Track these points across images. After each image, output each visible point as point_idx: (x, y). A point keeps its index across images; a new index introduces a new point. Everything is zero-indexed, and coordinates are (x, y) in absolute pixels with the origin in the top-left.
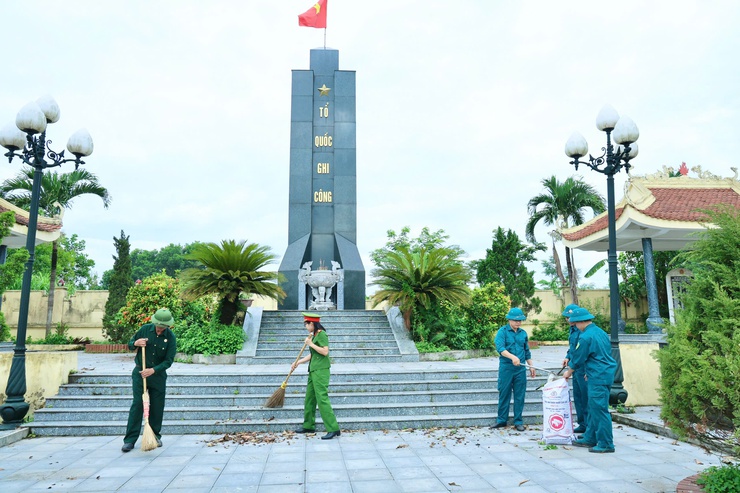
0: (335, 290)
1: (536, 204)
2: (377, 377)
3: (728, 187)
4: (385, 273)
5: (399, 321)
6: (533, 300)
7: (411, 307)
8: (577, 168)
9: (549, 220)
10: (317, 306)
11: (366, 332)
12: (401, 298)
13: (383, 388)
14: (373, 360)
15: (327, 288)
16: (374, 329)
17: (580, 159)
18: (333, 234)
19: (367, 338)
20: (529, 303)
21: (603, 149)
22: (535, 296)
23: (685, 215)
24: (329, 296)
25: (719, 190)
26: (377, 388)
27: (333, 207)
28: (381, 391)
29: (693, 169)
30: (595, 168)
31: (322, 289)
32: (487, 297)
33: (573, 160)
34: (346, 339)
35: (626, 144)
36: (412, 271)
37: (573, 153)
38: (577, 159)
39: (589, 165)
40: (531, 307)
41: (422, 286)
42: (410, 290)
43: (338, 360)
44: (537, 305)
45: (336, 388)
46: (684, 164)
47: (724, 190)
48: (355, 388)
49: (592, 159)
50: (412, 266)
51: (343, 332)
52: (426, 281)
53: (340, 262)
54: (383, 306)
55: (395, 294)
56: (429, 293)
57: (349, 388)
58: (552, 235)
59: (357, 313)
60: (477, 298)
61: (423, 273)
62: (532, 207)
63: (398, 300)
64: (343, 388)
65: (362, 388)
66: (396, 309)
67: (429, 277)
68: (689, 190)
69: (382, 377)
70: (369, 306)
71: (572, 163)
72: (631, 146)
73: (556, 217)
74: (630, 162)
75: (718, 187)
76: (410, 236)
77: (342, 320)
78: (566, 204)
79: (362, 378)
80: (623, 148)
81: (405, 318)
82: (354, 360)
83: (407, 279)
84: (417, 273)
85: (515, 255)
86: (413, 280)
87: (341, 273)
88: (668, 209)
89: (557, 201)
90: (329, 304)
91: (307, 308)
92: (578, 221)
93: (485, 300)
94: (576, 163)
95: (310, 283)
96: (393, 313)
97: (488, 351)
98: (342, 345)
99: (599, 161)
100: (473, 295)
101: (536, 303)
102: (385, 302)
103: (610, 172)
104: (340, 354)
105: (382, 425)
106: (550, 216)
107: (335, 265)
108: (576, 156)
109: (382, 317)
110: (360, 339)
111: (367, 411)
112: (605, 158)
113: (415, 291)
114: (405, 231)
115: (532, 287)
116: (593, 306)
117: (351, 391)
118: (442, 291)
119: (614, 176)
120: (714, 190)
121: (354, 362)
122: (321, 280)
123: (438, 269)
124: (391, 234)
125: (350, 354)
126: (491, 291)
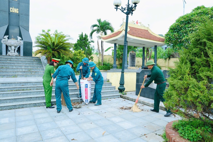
0: (19, 48)
1: (94, 27)
2: (36, 84)
3: (147, 30)
4: (40, 43)
5: (46, 61)
6: (91, 57)
7: (51, 56)
8: (117, 10)
9: (98, 32)
10: (11, 54)
11: (32, 65)
12: (47, 52)
13: (38, 88)
14: (35, 76)
15: (15, 47)
16: (35, 64)
17: (118, 7)
18: (19, 27)
19: (32, 67)
20: (90, 58)
21: (126, 5)
22: (92, 56)
23: (137, 35)
24: (16, 50)
25: (145, 30)
26: (36, 88)
27: (19, 15)
28: (37, 89)
29: (139, 23)
30: (123, 11)
31: (13, 48)
32: (78, 55)
33: (116, 7)
34: (23, 67)
35: (135, 4)
36: (51, 42)
37: (116, 4)
38: (117, 7)
39: (121, 10)
40: (90, 59)
41: (56, 48)
42: (50, 50)
43: (19, 76)
44: (92, 59)
45: (16, 89)
46: (137, 21)
47: (146, 30)
48: (25, 89)
49: (122, 8)
50: (51, 41)
51: (22, 65)
52: (57, 47)
53: (21, 37)
54: (39, 55)
55: (44, 51)
56: (58, 51)
57: (22, 89)
58: (98, 37)
59: (28, 58)
60: (75, 55)
61: (56, 44)
62: (92, 28)
63: (45, 53)
64: (20, 89)
65: (29, 89)
66: (44, 57)
67: (58, 45)
68: (138, 29)
69: (38, 83)
70: (33, 55)
71: (115, 8)
72: (137, 5)
73: (100, 32)
74: (133, 12)
75: (145, 29)
76: (50, 33)
77: (22, 60)
78: (103, 28)
79: (29, 84)
80: (134, 5)
81: (48, 61)
82: (26, 76)
83: (49, 46)
84: (53, 43)
85: (87, 42)
86: (52, 46)
87: (22, 42)
88: (133, 33)
89: (101, 27)
90: (16, 53)
91: (6, 55)
92: (106, 34)
93: (78, 56)
94: (117, 9)
95: (8, 45)
96: (43, 58)
97: (78, 73)
98: (21, 70)
99: (125, 9)
100: (74, 54)
101: (92, 58)
102: (40, 54)
103: (127, 14)
104: (20, 73)
105: (37, 104)
106: (98, 31)
107: (19, 38)
108: (117, 6)
109: (39, 60)
110: (29, 68)
111: (31, 99)
112: (127, 8)
113: (53, 50)
114: (49, 31)
115: (91, 53)
116: (107, 60)
117: (23, 90)
118: (63, 51)
119: (129, 15)
120: (144, 30)
121: (26, 77)
122: (12, 44)
123: (62, 42)
124: (43, 31)
125: (25, 74)
126: (80, 53)
